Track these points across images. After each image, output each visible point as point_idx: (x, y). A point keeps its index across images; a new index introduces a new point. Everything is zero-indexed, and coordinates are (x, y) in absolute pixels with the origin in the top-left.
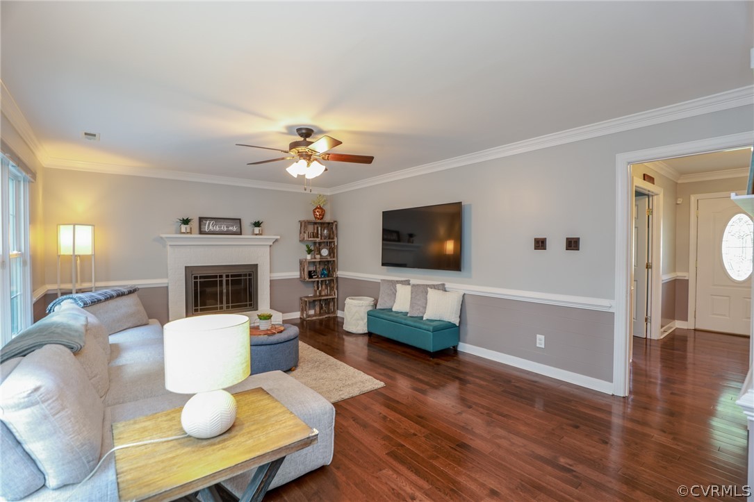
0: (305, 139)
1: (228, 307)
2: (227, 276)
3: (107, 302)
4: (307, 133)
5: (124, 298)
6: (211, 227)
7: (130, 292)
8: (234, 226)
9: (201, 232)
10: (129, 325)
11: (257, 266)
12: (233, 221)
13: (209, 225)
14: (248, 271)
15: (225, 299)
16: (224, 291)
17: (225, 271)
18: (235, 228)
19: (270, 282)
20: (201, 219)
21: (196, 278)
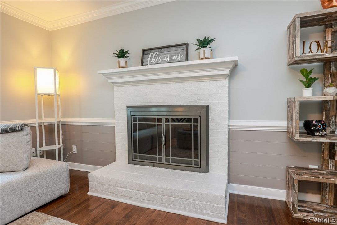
1: (168, 160)
2: (167, 120)
6: (153, 60)
11: (207, 107)
12: (178, 48)
13: (151, 58)
14: (192, 115)
15: (164, 148)
16: (163, 138)
17: (165, 114)
18: (180, 57)
19: (229, 131)
20: (144, 51)
21: (135, 120)
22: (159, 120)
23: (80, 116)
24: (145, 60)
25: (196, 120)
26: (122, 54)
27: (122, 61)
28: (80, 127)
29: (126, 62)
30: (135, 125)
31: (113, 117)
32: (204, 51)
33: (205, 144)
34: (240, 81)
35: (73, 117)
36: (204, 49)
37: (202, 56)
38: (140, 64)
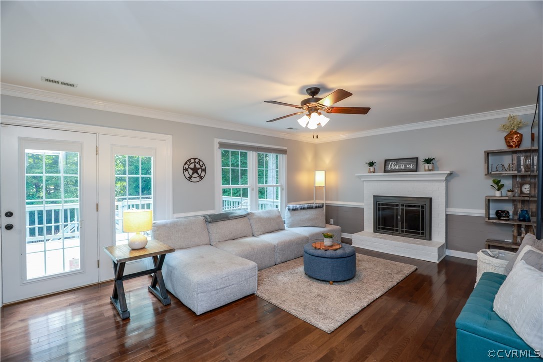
0: (313, 97)
1: (402, 231)
2: (403, 205)
3: (301, 211)
4: (314, 91)
5: (312, 210)
6: (393, 167)
7: (316, 208)
8: (412, 164)
9: (385, 171)
10: (309, 225)
11: (431, 199)
12: (411, 160)
13: (391, 165)
14: (420, 203)
15: (400, 224)
16: (399, 217)
17: (401, 202)
18: (412, 166)
19: (447, 216)
20: (386, 161)
21: (379, 204)
22: (397, 205)
23: (337, 201)
24: (386, 167)
25: (423, 207)
26: (371, 164)
27: (372, 169)
28: (337, 208)
29: (375, 169)
30: (379, 208)
31: (363, 202)
32: (428, 166)
33: (429, 228)
34: (454, 182)
35: (331, 200)
36: (429, 165)
37: (427, 169)
38: (383, 171)
